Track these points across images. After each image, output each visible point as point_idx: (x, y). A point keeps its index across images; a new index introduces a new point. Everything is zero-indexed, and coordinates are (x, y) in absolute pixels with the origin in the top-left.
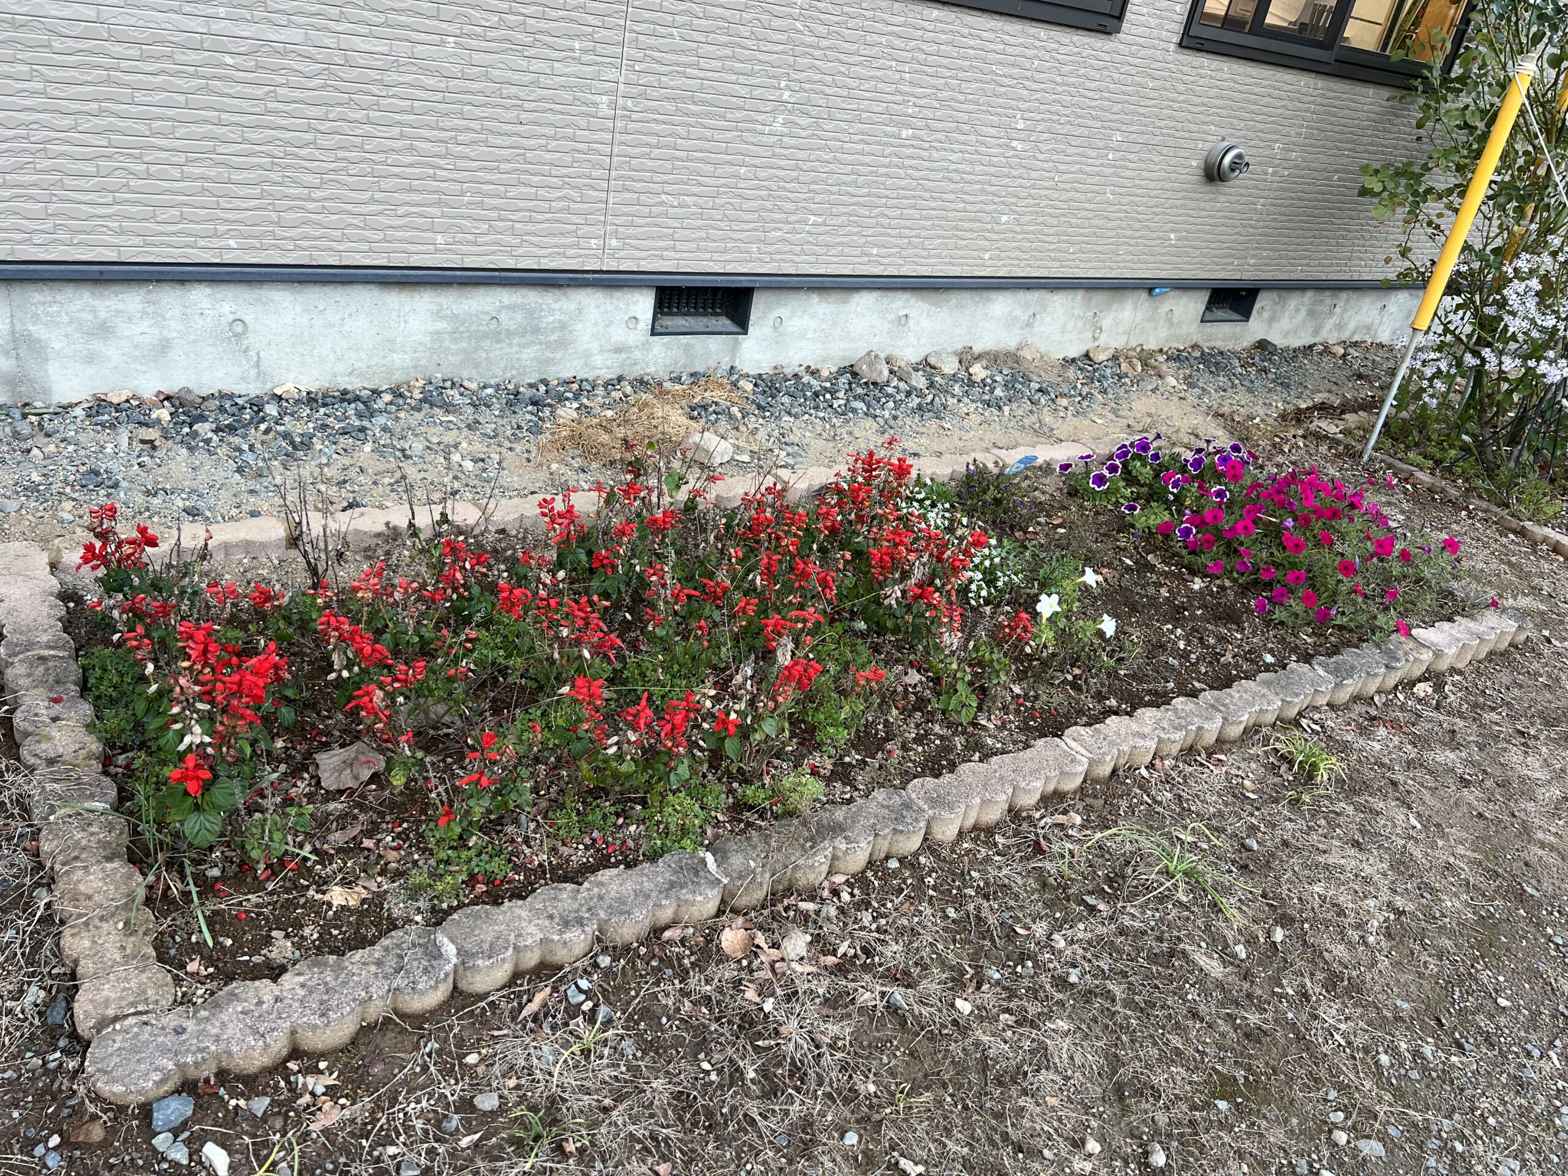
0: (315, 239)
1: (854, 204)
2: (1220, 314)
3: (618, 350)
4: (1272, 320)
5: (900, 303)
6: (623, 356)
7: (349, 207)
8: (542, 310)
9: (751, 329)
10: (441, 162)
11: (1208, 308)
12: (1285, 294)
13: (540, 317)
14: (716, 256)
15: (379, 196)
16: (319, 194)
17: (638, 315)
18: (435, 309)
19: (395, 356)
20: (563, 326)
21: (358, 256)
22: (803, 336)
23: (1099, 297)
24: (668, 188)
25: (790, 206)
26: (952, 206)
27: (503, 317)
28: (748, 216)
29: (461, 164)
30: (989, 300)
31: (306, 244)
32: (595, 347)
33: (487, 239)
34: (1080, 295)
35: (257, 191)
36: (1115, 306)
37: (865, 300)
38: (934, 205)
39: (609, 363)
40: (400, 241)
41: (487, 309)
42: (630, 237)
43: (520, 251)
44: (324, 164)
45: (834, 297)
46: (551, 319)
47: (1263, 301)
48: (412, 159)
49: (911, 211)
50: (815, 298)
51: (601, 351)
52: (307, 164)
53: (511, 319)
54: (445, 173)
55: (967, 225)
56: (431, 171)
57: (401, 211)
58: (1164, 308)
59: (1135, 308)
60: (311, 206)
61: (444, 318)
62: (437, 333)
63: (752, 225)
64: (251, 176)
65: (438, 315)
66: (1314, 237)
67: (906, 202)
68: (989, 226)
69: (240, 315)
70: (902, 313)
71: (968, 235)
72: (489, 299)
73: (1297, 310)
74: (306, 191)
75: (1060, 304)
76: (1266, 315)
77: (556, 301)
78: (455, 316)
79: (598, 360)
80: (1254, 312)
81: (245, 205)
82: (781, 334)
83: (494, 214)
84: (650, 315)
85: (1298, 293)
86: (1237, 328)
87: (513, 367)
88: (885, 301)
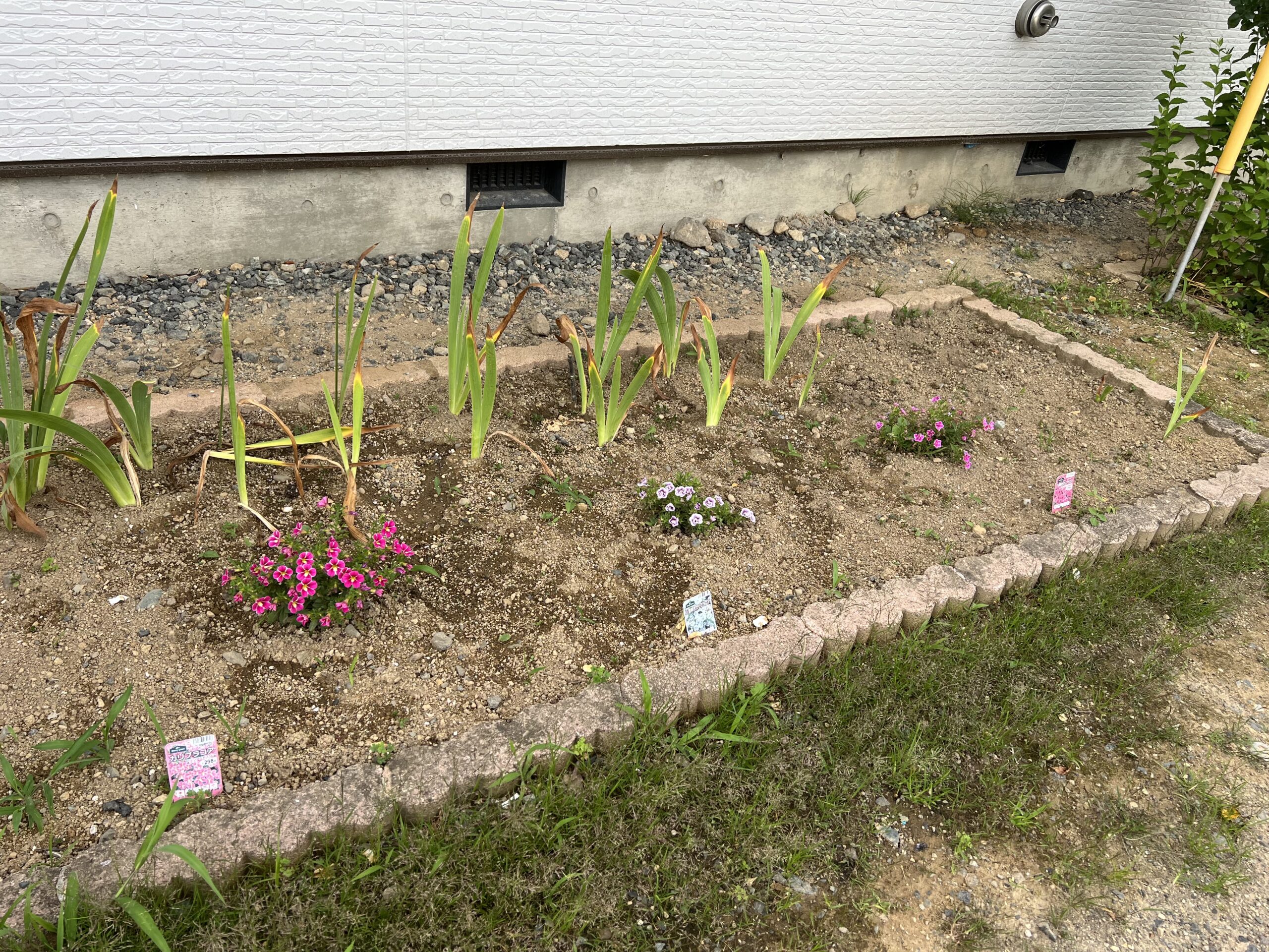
0: (112, 133)
1: (658, 76)
2: (1037, 166)
3: (434, 226)
4: (1087, 170)
5: (715, 169)
6: (441, 231)
7: (141, 100)
8: (354, 191)
9: (566, 200)
10: (230, 52)
11: (1025, 160)
12: (1101, 143)
13: (354, 199)
14: (522, 132)
15: (170, 87)
16: (109, 89)
17: (453, 193)
18: (247, 195)
19: (213, 242)
20: (377, 205)
21: (158, 147)
22: (619, 204)
23: (915, 156)
24: (466, 68)
25: (593, 81)
26: (759, 73)
27: (317, 200)
28: (551, 93)
29: (249, 53)
30: (803, 163)
31: (103, 138)
32: (412, 224)
33: (285, 125)
34: (895, 154)
35: (46, 89)
36: (930, 164)
37: (679, 169)
38: (740, 73)
39: (427, 238)
40: (198, 131)
41: (299, 193)
42: (433, 118)
43: (322, 136)
44: (109, 59)
45: (646, 166)
46: (364, 199)
47: (1079, 152)
48: (199, 50)
49: (718, 80)
50: (628, 168)
51: (419, 228)
52: (92, 60)
53: (325, 201)
54: (234, 62)
55: (775, 92)
56: (221, 61)
57: (195, 101)
58: (979, 164)
59: (950, 165)
60: (102, 101)
61: (258, 203)
62: (252, 218)
63: (555, 101)
64: (38, 74)
65: (251, 201)
66: (1129, 88)
67: (711, 71)
68: (797, 92)
69: (51, 209)
70: (717, 179)
71: (777, 101)
72: (300, 184)
73: (1114, 159)
74: (95, 86)
75: (874, 163)
76: (1082, 165)
77: (368, 182)
78: (268, 202)
79: (417, 237)
80: (1071, 163)
81: (35, 104)
82: (597, 204)
83: (291, 101)
84: (463, 191)
85: (1114, 142)
86: (1054, 179)
87: (332, 247)
88: (699, 168)
